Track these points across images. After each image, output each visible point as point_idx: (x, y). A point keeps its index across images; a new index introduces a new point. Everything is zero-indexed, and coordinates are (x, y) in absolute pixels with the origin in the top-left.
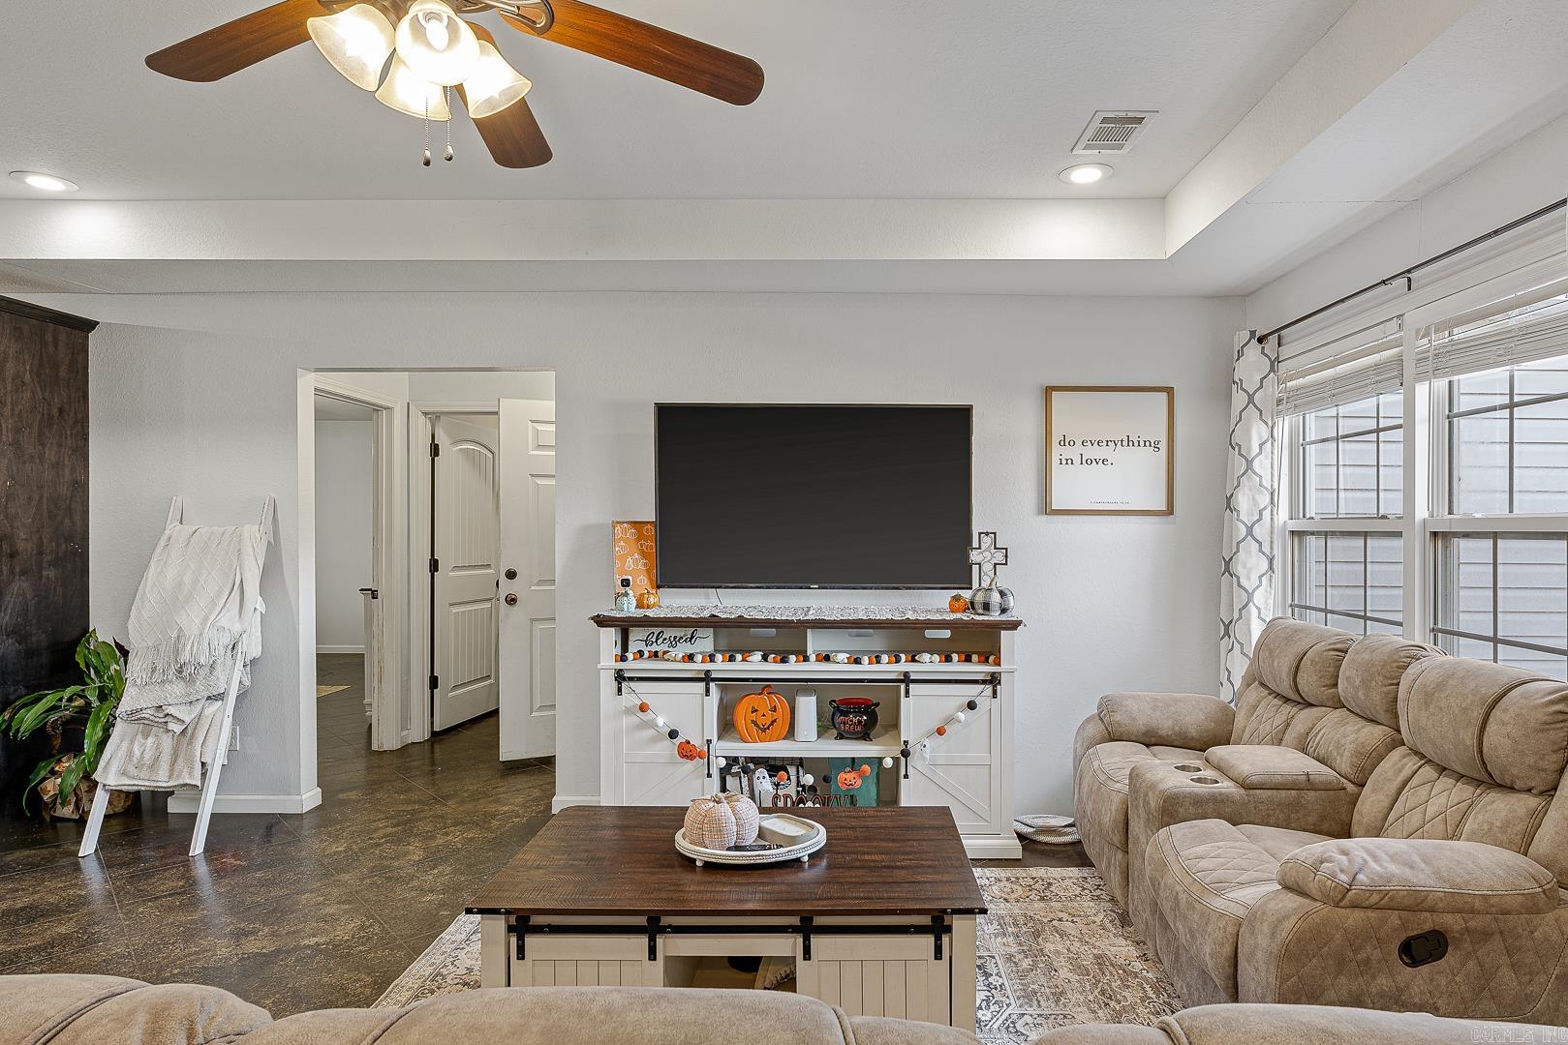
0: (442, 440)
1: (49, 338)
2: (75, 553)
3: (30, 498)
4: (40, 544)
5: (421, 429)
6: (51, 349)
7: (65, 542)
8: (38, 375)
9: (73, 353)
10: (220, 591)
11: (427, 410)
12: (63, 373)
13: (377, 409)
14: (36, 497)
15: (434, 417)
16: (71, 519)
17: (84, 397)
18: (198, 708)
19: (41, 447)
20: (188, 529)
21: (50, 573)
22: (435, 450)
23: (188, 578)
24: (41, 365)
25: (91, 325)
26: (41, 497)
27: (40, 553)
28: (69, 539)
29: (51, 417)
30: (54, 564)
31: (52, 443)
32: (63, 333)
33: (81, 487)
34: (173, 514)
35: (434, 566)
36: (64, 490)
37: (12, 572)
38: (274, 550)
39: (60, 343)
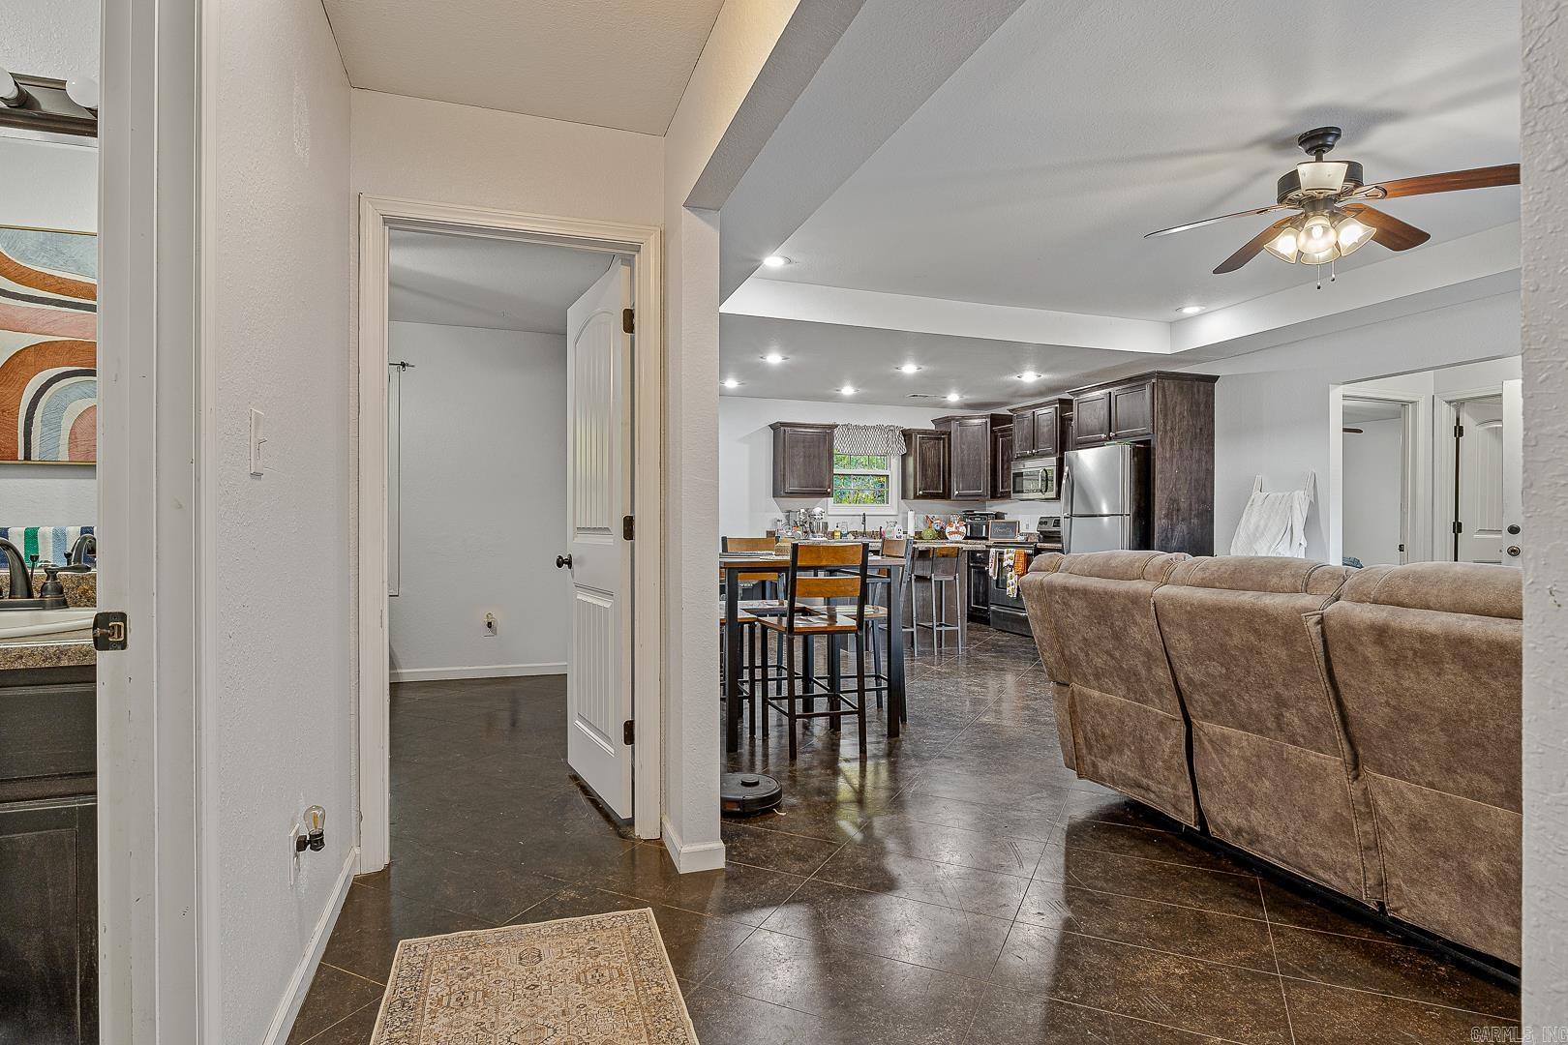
0: (1467, 421)
1: (1196, 390)
2: (1207, 511)
3: (1186, 480)
4: (1191, 504)
5: (1446, 417)
6: (1196, 396)
7: (1203, 504)
8: (1190, 411)
9: (1207, 397)
10: (1280, 531)
11: (1450, 399)
12: (1202, 408)
13: (1404, 404)
14: (1189, 478)
15: (1458, 404)
16: (1205, 491)
17: (1212, 420)
19: (1191, 451)
20: (1264, 494)
21: (1195, 521)
22: (1459, 431)
23: (1262, 523)
24: (1192, 405)
25: (1213, 379)
26: (1191, 480)
27: (1191, 510)
30: (1196, 516)
31: (1196, 449)
32: (1202, 386)
33: (1210, 473)
34: (1257, 485)
35: (1457, 528)
36: (1202, 475)
37: (1178, 519)
38: (1313, 506)
39: (1202, 392)
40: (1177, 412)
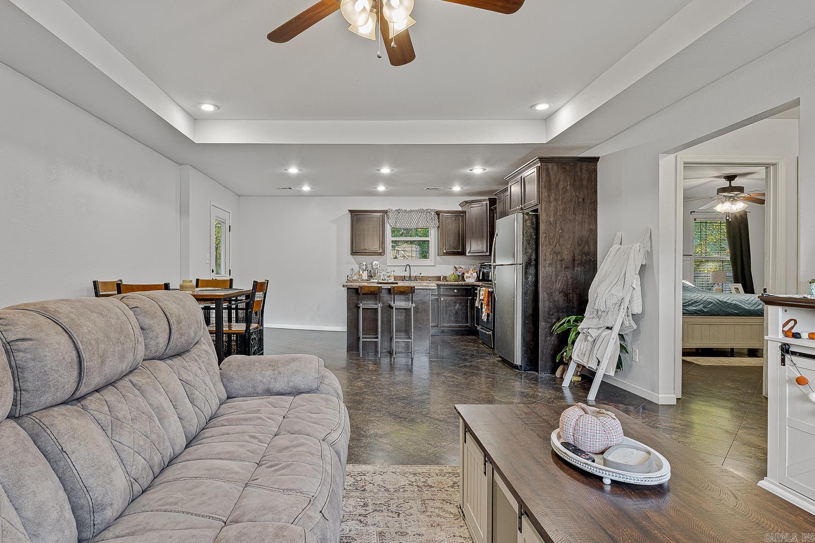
1: (578, 169)
2: (590, 261)
3: (569, 237)
4: (574, 256)
6: (579, 173)
7: (586, 255)
8: (573, 185)
9: (589, 173)
12: (585, 183)
14: (572, 236)
16: (588, 246)
17: (595, 192)
18: (600, 331)
19: (574, 216)
21: (578, 268)
24: (575, 181)
25: (596, 159)
26: (574, 237)
27: (574, 260)
28: (587, 254)
29: (579, 203)
30: (580, 265)
31: (579, 214)
32: (584, 165)
33: (594, 232)
36: (585, 233)
37: (561, 267)
39: (583, 170)
40: (560, 187)
